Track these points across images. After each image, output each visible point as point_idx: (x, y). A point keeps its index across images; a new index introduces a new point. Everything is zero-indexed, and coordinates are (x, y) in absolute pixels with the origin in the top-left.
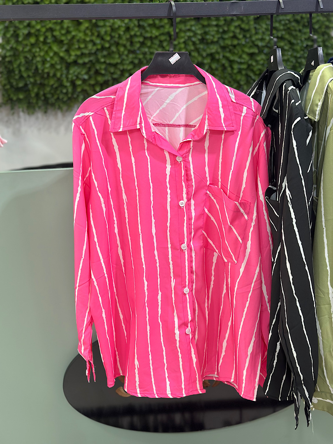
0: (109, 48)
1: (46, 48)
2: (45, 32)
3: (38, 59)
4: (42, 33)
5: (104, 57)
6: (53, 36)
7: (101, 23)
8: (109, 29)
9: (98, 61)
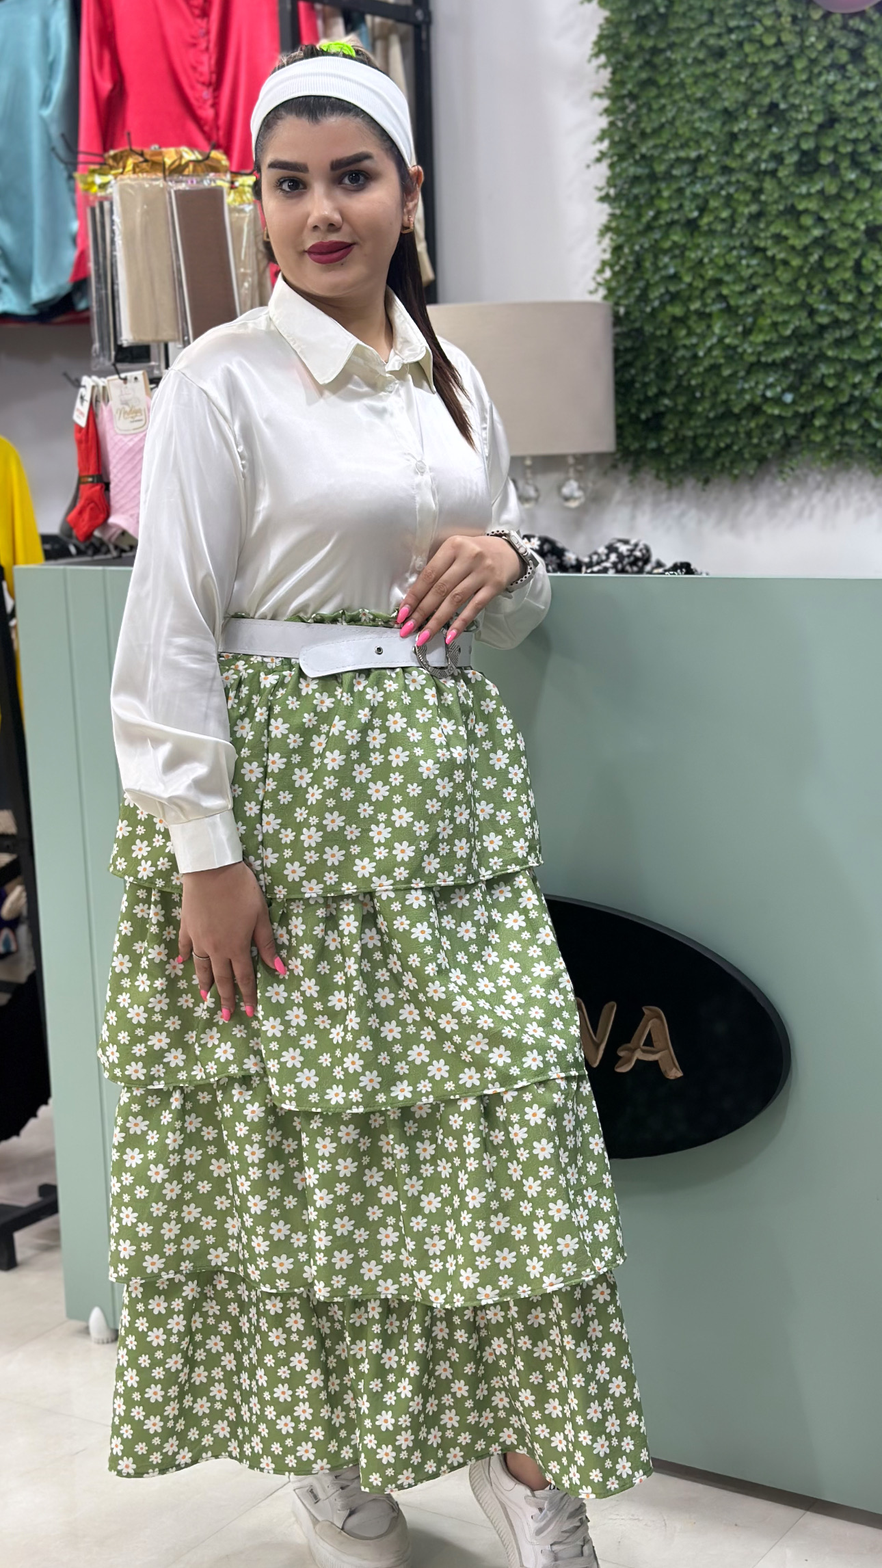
0: (853, 321)
1: (699, 328)
2: (703, 291)
3: (681, 353)
4: (697, 293)
5: (839, 343)
6: (721, 297)
7: (830, 263)
8: (848, 275)
9: (822, 357)
